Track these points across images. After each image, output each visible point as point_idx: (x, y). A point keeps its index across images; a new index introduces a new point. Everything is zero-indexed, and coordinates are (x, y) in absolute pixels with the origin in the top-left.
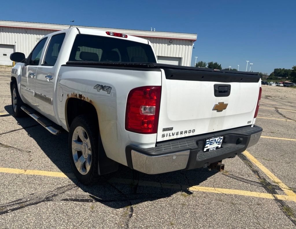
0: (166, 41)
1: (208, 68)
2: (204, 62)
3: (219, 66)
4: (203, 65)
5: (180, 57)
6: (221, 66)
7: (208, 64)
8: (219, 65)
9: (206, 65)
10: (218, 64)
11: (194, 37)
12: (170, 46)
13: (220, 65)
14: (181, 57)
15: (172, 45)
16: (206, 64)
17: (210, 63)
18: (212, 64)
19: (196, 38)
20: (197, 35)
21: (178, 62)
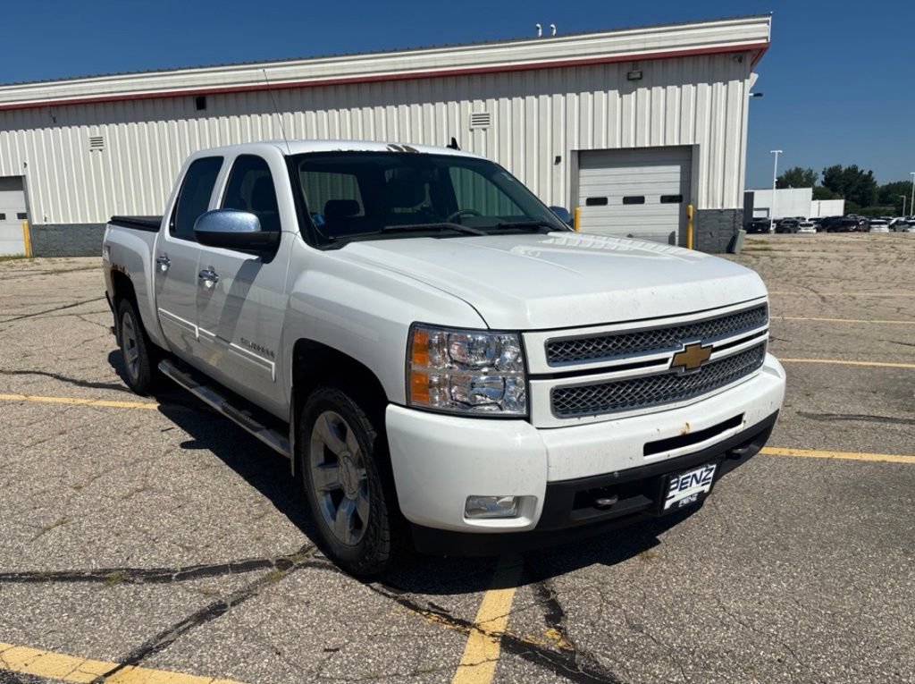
0: (613, 72)
1: (822, 186)
2: (805, 168)
3: (865, 176)
4: (804, 180)
5: (684, 143)
6: (873, 175)
7: (823, 173)
8: (866, 173)
9: (815, 179)
10: (862, 171)
11: (754, 31)
12: (634, 93)
13: (871, 172)
14: (691, 143)
15: (643, 92)
16: (816, 174)
17: (830, 170)
18: (840, 172)
19: (768, 34)
20: (770, 19)
21: (677, 168)
